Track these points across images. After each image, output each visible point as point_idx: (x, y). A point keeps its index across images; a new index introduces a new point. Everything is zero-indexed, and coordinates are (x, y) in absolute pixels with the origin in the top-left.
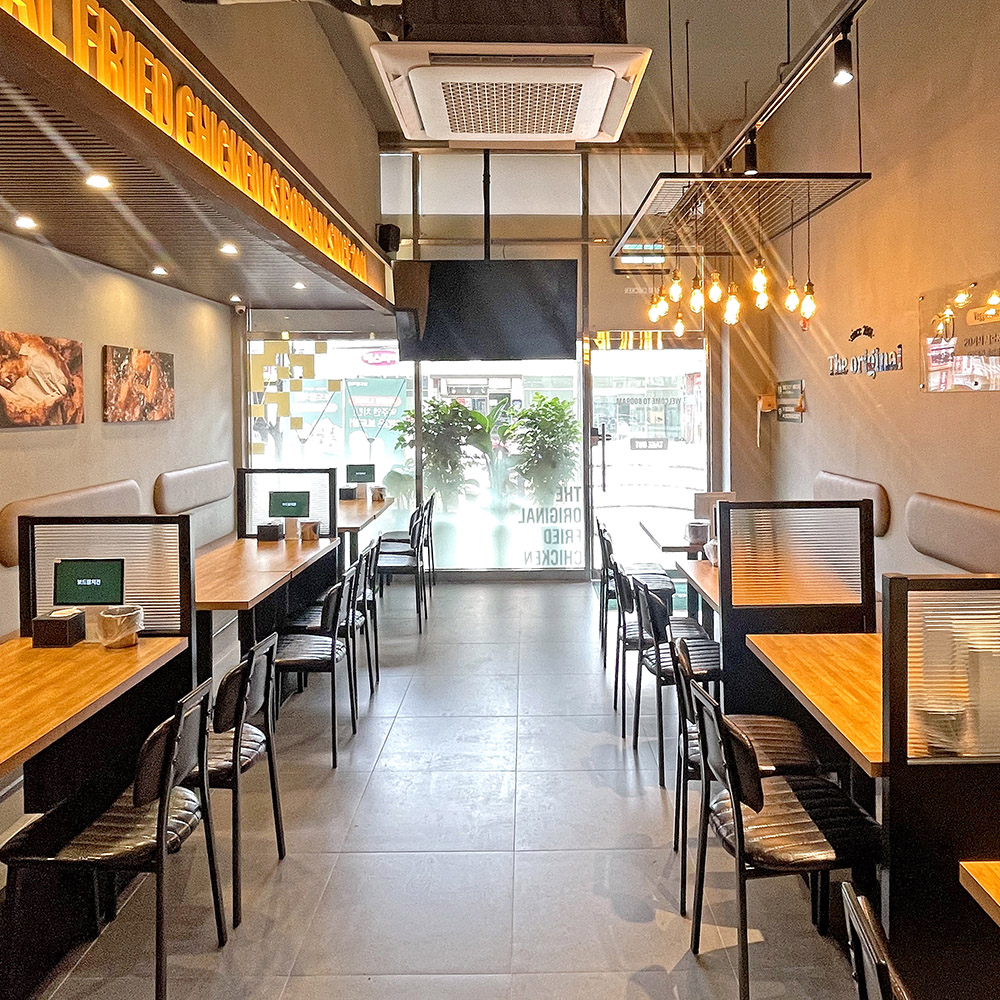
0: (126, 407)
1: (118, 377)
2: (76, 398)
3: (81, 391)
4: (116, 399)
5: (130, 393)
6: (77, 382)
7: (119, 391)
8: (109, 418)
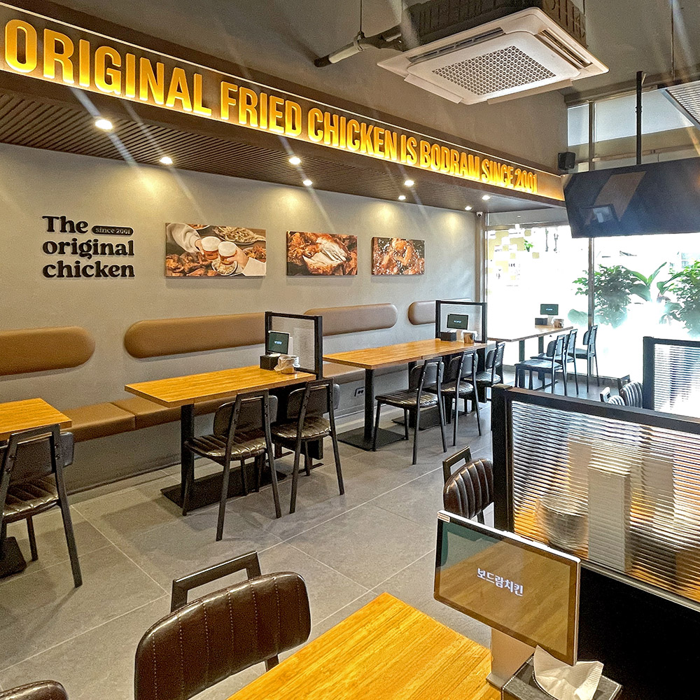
0: (388, 267)
1: (382, 253)
2: (352, 263)
3: (356, 259)
4: (380, 264)
5: (390, 260)
6: (353, 255)
7: (382, 260)
8: (375, 273)
